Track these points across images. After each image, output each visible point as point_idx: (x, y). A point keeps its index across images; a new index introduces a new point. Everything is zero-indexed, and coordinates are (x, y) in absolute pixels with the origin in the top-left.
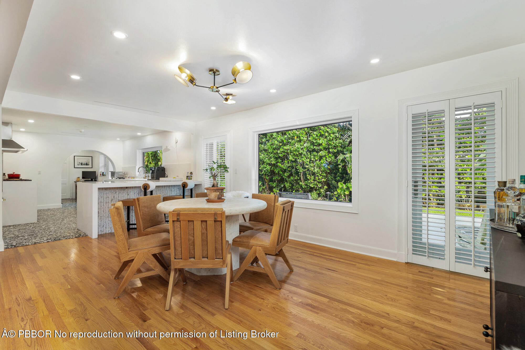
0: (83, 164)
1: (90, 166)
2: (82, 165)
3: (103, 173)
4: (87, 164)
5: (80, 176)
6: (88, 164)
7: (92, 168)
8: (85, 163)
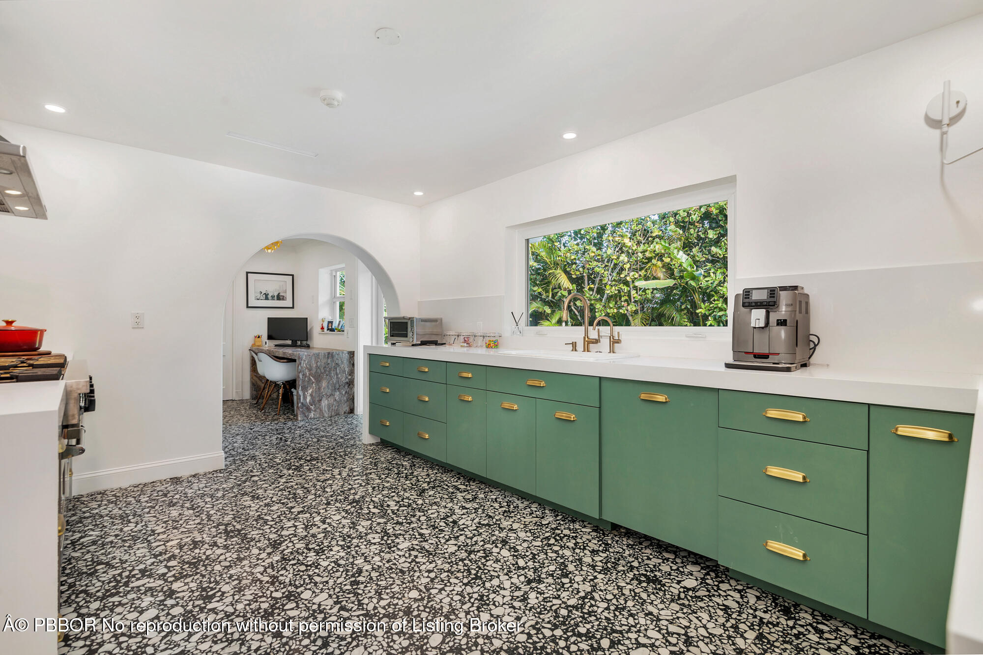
0: (269, 297)
1: (288, 303)
2: (267, 298)
3: (331, 323)
4: (279, 297)
5: (264, 332)
6: (283, 296)
7: (293, 307)
8: (276, 295)
